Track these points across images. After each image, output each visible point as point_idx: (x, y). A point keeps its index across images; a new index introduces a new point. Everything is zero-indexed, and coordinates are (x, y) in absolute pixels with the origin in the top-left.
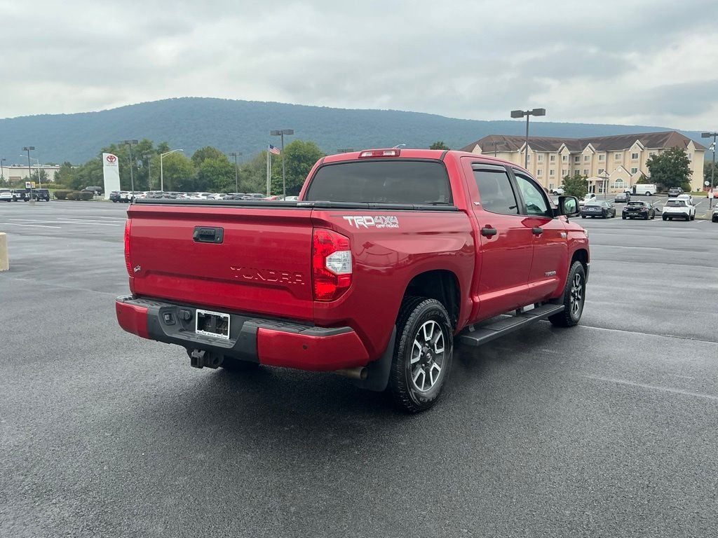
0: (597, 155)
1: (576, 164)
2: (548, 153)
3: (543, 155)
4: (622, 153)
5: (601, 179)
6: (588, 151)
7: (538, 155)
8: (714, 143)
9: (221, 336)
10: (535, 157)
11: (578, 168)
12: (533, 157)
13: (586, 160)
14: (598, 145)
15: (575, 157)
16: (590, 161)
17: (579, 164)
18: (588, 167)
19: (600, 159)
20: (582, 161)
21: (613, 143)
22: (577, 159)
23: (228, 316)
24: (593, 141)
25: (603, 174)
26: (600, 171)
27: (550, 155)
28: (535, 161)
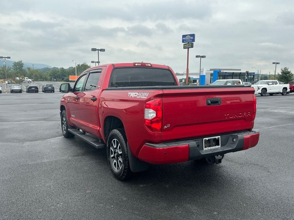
8: (5, 61)
9: (217, 147)
23: (219, 137)
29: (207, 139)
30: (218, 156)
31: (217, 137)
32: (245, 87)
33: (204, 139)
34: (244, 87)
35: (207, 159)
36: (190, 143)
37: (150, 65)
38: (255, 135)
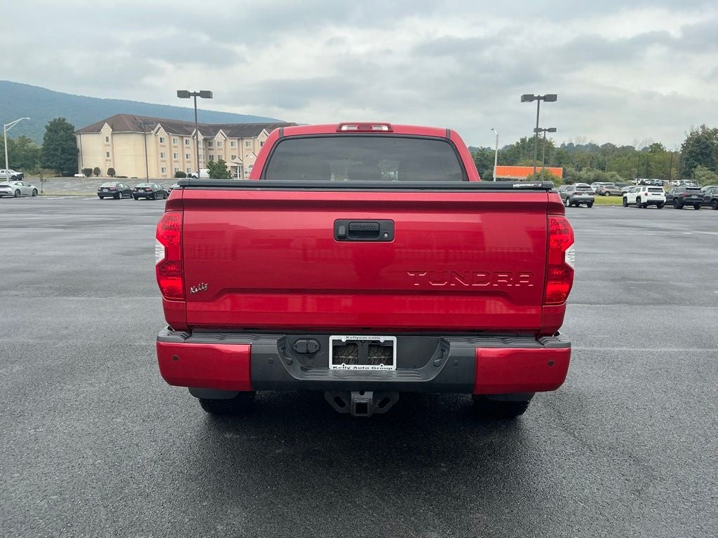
0: (229, 141)
1: (209, 149)
2: (182, 137)
3: (178, 138)
4: (251, 141)
5: (236, 165)
6: (220, 137)
7: (173, 138)
10: (170, 140)
11: (212, 153)
12: (168, 140)
13: (218, 145)
14: (229, 132)
15: (208, 142)
16: (223, 146)
17: (213, 149)
18: (221, 153)
19: (232, 145)
20: (215, 146)
21: (242, 131)
22: (210, 144)
23: (394, 339)
24: (224, 127)
25: (237, 160)
26: (233, 157)
27: (185, 139)
28: (170, 143)
29: (344, 338)
30: (362, 393)
31: (382, 339)
32: (516, 189)
33: (332, 338)
34: (512, 189)
35: (329, 397)
36: (260, 341)
37: (385, 128)
38: (537, 353)
